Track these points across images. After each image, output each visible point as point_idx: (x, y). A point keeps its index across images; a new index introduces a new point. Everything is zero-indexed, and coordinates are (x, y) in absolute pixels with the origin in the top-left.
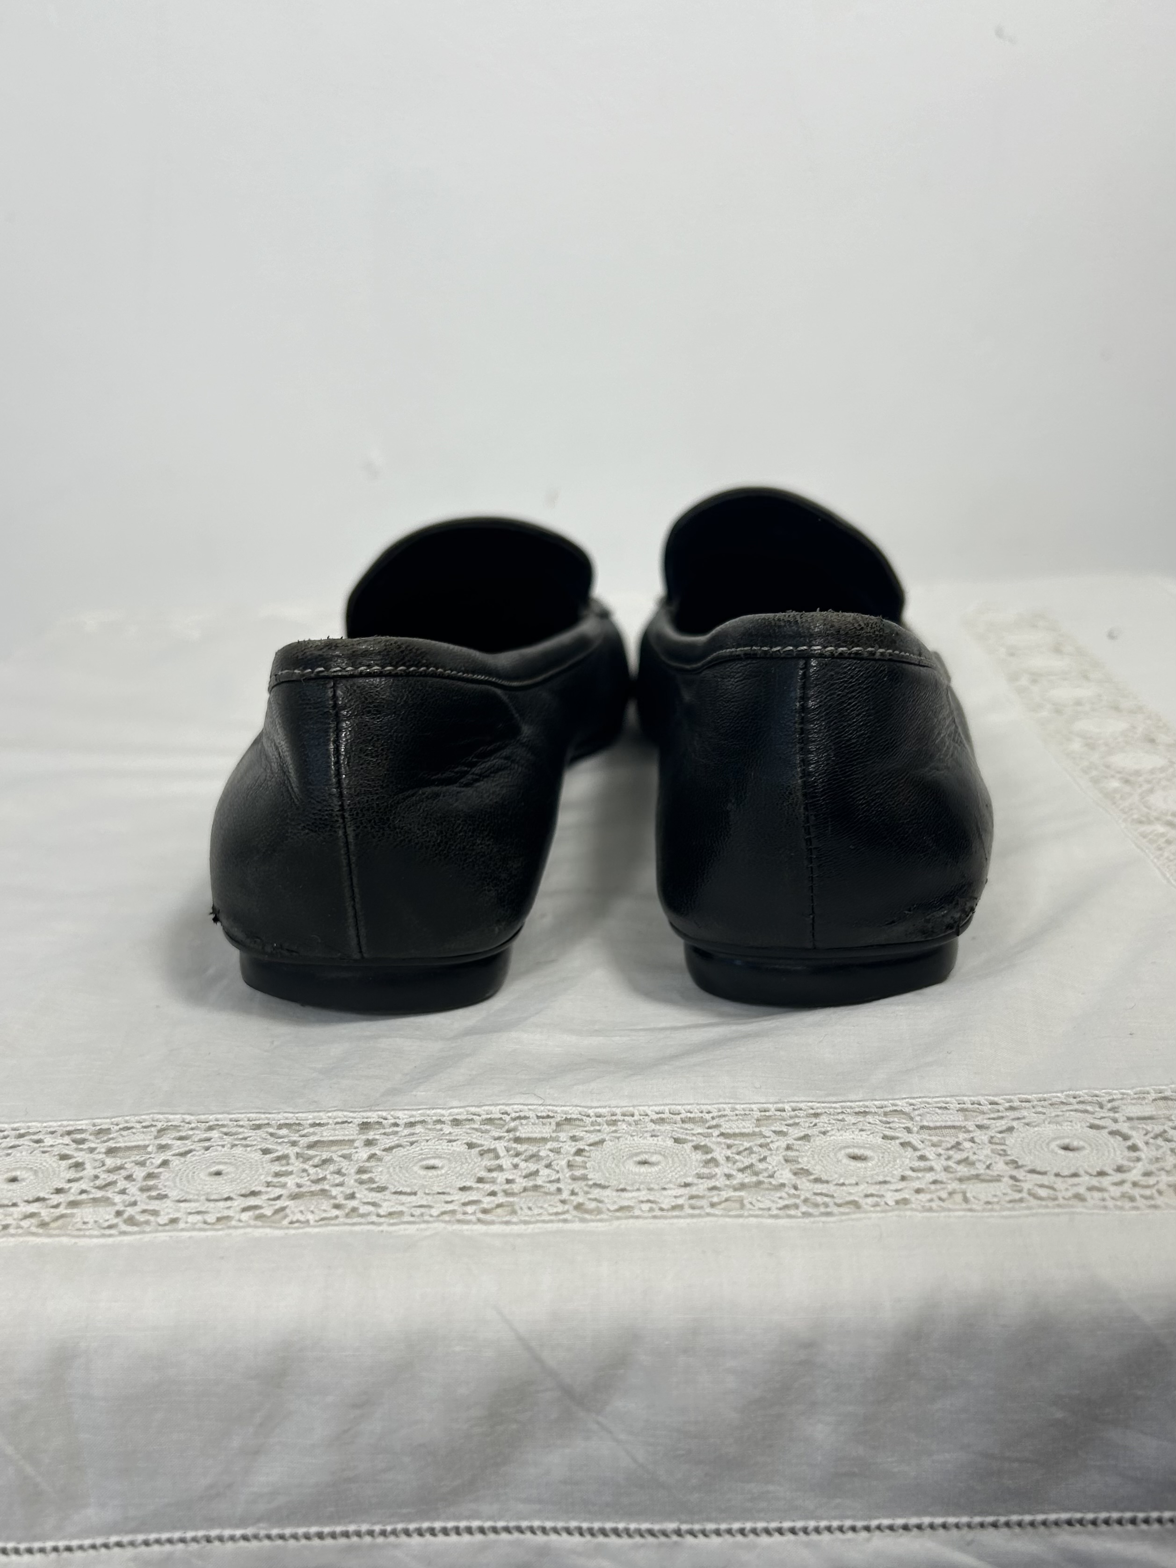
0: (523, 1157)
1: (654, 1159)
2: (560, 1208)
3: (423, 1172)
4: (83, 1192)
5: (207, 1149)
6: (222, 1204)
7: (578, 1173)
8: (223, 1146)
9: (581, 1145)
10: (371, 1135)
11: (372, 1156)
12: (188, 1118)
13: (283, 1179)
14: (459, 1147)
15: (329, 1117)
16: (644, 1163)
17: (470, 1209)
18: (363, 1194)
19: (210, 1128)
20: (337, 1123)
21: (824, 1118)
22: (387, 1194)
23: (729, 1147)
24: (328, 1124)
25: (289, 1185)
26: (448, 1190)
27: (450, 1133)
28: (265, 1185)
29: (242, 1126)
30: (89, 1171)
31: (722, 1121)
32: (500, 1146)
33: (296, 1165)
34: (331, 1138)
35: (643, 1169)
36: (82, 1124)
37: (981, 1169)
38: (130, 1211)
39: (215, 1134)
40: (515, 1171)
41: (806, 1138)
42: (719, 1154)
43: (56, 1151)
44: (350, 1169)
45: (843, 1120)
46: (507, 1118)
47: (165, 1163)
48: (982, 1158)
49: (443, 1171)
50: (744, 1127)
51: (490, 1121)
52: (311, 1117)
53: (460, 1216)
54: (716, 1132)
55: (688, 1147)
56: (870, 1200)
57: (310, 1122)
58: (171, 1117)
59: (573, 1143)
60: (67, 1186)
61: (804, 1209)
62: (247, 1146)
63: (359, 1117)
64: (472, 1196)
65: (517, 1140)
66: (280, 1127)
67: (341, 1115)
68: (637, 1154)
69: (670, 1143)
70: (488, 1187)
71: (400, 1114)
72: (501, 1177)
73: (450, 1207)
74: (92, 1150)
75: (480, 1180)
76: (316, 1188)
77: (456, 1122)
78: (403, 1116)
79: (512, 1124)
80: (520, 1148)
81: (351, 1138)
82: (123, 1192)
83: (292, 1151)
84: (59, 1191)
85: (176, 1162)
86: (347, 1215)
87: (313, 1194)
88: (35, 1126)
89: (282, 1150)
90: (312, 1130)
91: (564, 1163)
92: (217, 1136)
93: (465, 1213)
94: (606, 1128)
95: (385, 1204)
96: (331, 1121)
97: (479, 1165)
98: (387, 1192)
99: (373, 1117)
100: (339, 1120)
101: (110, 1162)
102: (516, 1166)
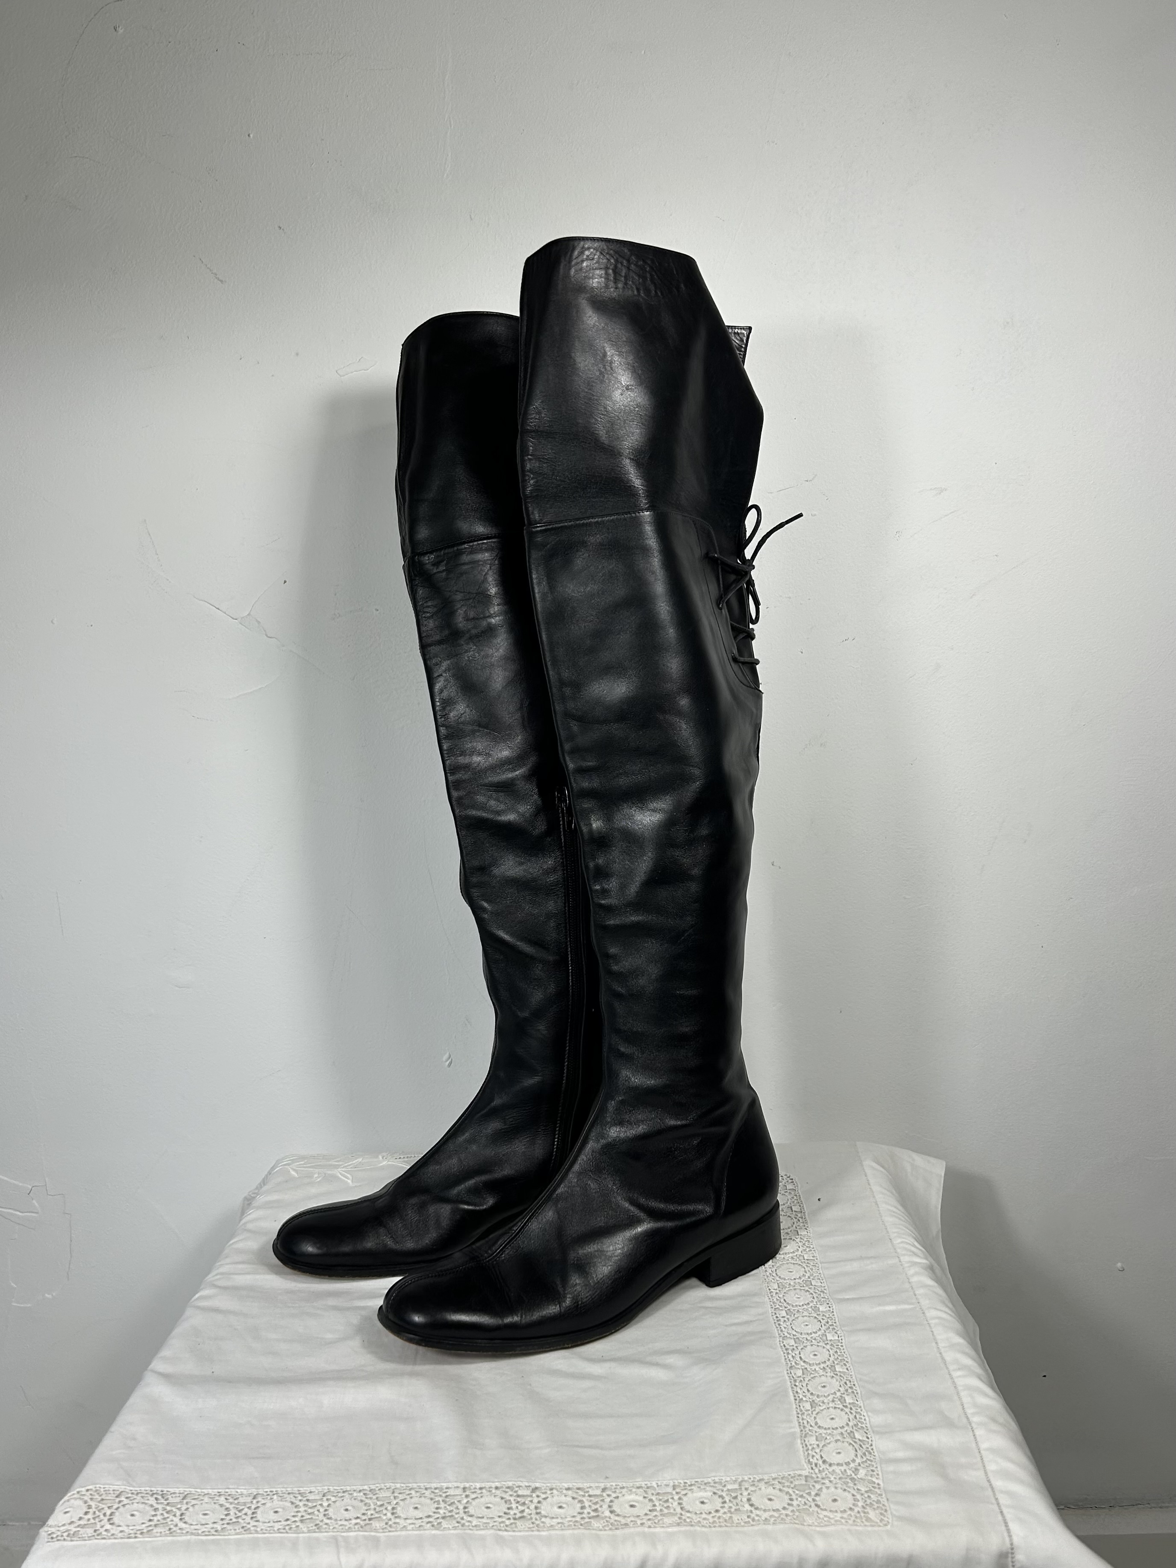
2: (532, 1526)
3: (486, 1510)
4: (372, 1515)
7: (538, 1511)
9: (540, 1499)
10: (467, 1493)
11: (468, 1502)
12: (402, 1485)
13: (439, 1510)
14: (498, 1499)
19: (410, 1489)
20: (455, 1487)
23: (591, 1501)
27: (495, 1493)
30: (372, 1506)
31: (590, 1490)
32: (512, 1499)
33: (442, 1505)
36: (366, 1487)
38: (390, 1523)
39: (413, 1492)
41: (617, 1497)
42: (587, 1504)
43: (359, 1498)
44: (461, 1507)
46: (515, 1487)
47: (397, 1504)
51: (508, 1488)
52: (445, 1485)
54: (587, 1495)
55: (576, 1501)
58: (396, 1484)
60: (366, 1512)
63: (462, 1486)
65: (518, 1496)
67: (456, 1484)
68: (559, 1503)
69: (570, 1499)
71: (477, 1484)
72: (512, 1512)
74: (371, 1498)
75: (505, 1513)
76: (450, 1514)
77: (497, 1488)
78: (478, 1485)
79: (517, 1489)
82: (386, 1515)
83: (440, 1499)
84: (364, 1514)
85: (401, 1503)
88: (348, 1488)
89: (437, 1499)
90: (446, 1490)
94: (549, 1492)
99: (467, 1485)
101: (379, 1503)
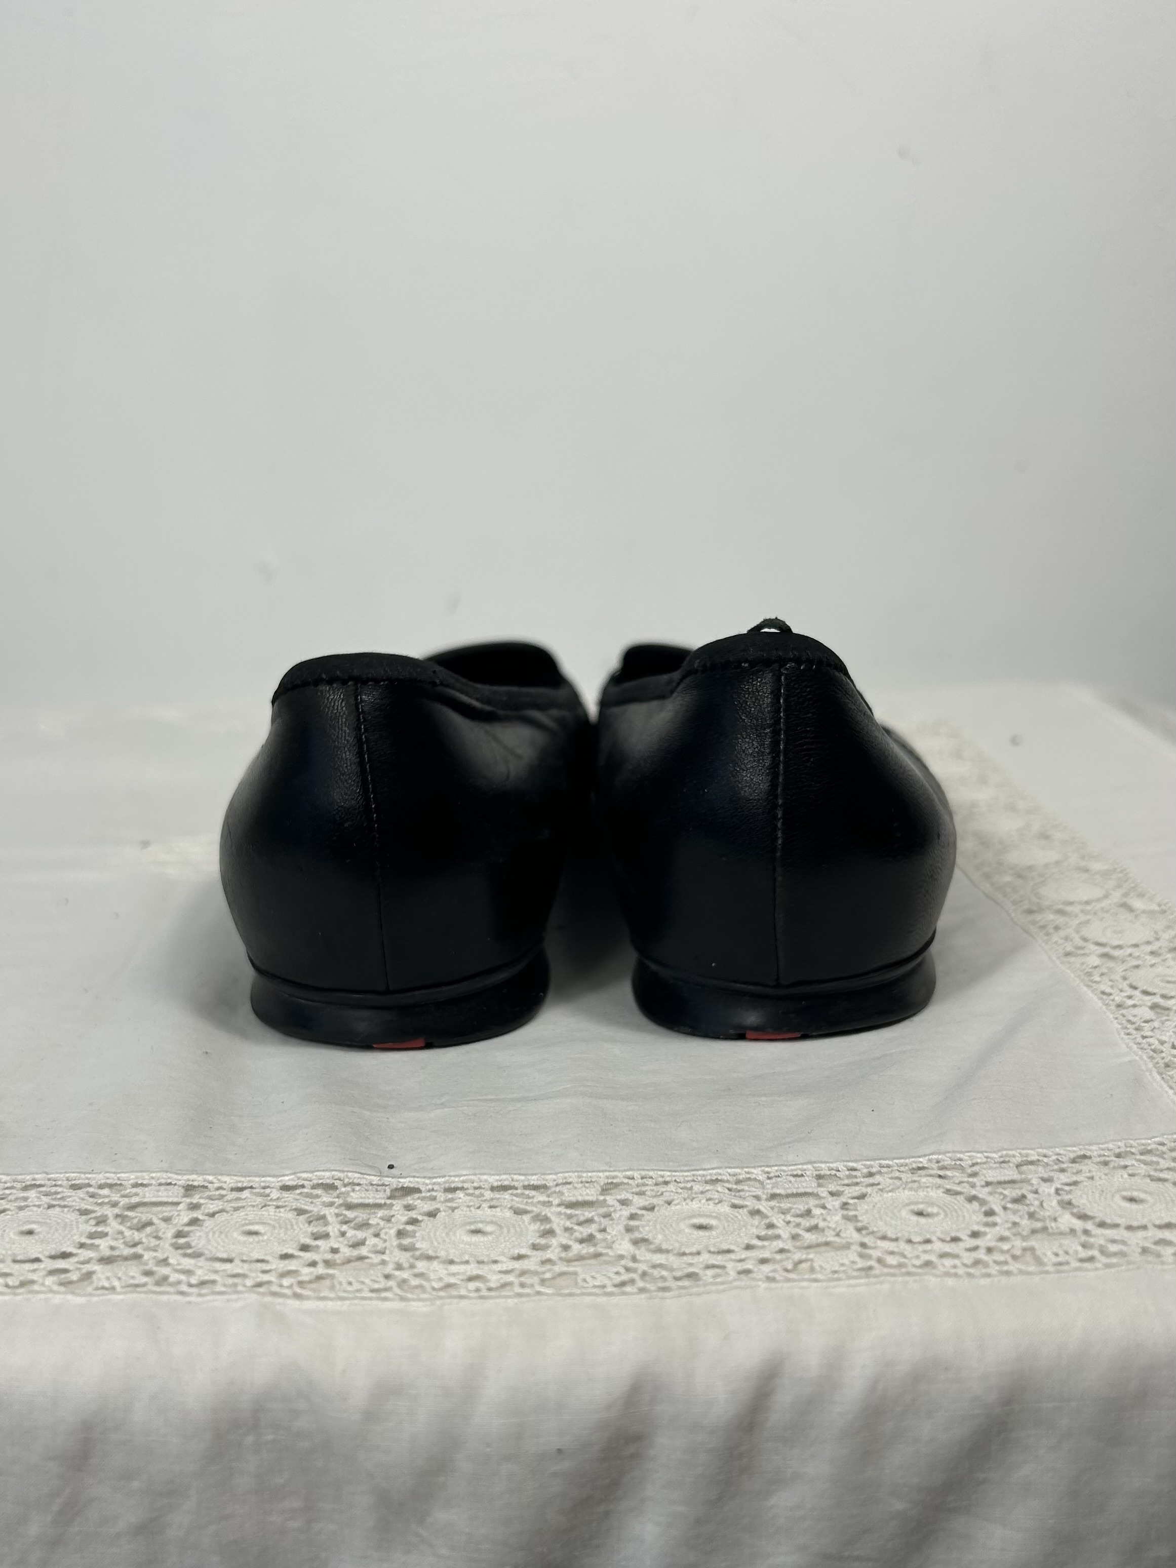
0: (352, 1225)
1: (489, 1228)
2: (383, 1284)
3: (243, 1238)
5: (21, 1208)
6: (28, 1266)
7: (406, 1242)
8: (39, 1206)
9: (414, 1214)
10: (195, 1200)
11: (194, 1221)
14: (286, 1214)
15: (153, 1178)
16: (477, 1232)
17: (286, 1282)
18: (175, 1259)
19: (27, 1188)
20: (160, 1184)
21: (671, 1187)
22: (201, 1262)
23: (570, 1217)
24: (151, 1185)
25: (101, 1247)
26: (266, 1258)
27: (278, 1199)
28: (78, 1246)
29: (60, 1186)
31: (564, 1189)
32: (329, 1212)
33: (113, 1226)
34: (154, 1200)
35: (475, 1238)
37: (831, 1237)
39: (32, 1194)
40: (341, 1239)
41: (650, 1207)
42: (558, 1223)
44: (168, 1232)
45: (691, 1188)
46: (339, 1184)
48: (833, 1225)
49: (265, 1237)
50: (588, 1195)
51: (321, 1186)
52: (133, 1177)
53: (275, 1288)
54: (557, 1201)
55: (527, 1217)
56: (710, 1272)
57: (132, 1182)
59: (406, 1212)
61: (640, 1284)
62: (65, 1206)
63: (183, 1180)
64: (292, 1265)
65: (348, 1206)
66: (101, 1187)
67: (164, 1177)
68: (470, 1223)
69: (509, 1213)
70: (308, 1256)
71: (227, 1178)
72: (325, 1245)
73: (266, 1278)
75: (303, 1248)
76: (127, 1251)
77: (285, 1188)
78: (230, 1181)
79: (344, 1190)
80: (350, 1214)
81: (176, 1200)
86: (158, 1283)
87: (126, 1259)
91: (393, 1232)
92: (34, 1195)
93: (281, 1286)
95: (199, 1272)
96: (153, 1182)
97: (303, 1232)
98: (202, 1259)
99: (198, 1180)
100: (163, 1181)
102: (343, 1234)
